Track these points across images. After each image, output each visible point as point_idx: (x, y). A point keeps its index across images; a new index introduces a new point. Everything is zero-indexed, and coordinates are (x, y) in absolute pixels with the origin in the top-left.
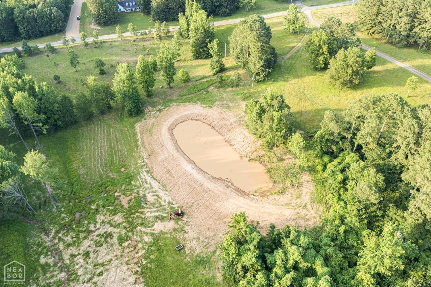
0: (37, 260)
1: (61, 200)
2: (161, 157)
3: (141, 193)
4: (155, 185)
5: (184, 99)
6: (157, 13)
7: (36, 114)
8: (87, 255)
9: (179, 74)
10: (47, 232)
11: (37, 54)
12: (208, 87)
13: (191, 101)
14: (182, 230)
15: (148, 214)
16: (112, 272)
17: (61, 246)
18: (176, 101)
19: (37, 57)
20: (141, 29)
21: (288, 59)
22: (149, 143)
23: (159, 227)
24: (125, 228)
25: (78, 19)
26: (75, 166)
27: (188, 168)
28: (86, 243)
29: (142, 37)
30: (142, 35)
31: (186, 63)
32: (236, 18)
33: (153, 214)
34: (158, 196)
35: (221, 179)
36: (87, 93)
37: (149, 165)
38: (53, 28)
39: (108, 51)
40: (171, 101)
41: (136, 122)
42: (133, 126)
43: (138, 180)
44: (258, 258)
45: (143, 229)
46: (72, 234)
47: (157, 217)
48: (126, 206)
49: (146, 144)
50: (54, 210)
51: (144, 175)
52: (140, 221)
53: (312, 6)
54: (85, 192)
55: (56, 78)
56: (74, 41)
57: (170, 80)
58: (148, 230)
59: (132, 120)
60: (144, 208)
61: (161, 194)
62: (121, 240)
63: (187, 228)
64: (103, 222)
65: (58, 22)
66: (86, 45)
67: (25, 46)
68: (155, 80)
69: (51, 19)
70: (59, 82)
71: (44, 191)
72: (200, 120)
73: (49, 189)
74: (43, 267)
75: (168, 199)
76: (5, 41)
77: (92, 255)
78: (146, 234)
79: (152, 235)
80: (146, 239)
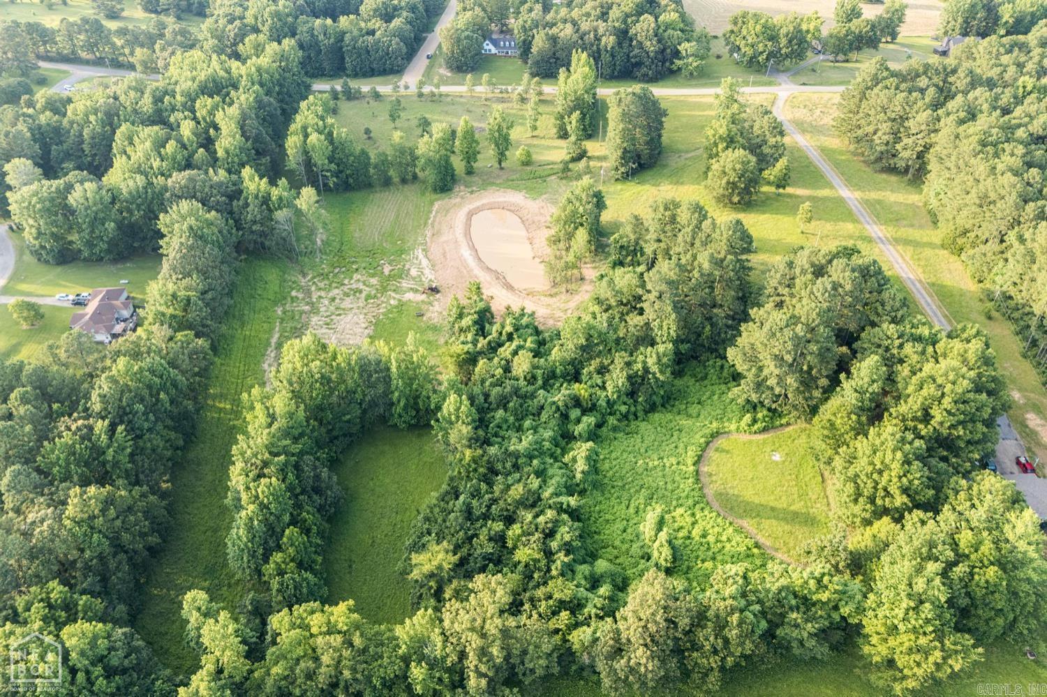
0: (289, 292)
1: (326, 253)
2: (443, 238)
3: (407, 267)
4: (425, 262)
5: (511, 184)
6: (537, 63)
7: (326, 161)
8: (333, 299)
9: (516, 154)
10: (304, 276)
11: (357, 98)
12: (549, 175)
13: (517, 188)
14: (431, 304)
15: (404, 285)
16: (350, 316)
17: (313, 288)
18: (497, 185)
19: (356, 102)
20: (502, 84)
21: (686, 159)
22: (440, 223)
23: (409, 296)
24: (377, 289)
25: (428, 57)
26: (352, 228)
27: (466, 253)
28: (336, 291)
29: (500, 95)
30: (501, 92)
31: (543, 142)
32: (662, 87)
33: (409, 286)
34: (422, 272)
35: (496, 272)
36: (390, 152)
37: (429, 244)
38: (388, 66)
39: (446, 109)
40: (493, 184)
41: (437, 200)
42: (432, 204)
43: (409, 254)
44: (475, 323)
45: (393, 294)
46: (327, 282)
47: (411, 289)
48: (387, 273)
49: (436, 224)
50: (317, 260)
51: (418, 252)
52: (393, 288)
53: (804, 84)
54: (352, 253)
55: (368, 131)
56: (407, 87)
57: (501, 157)
58: (397, 296)
59: (434, 196)
60: (403, 279)
61: (427, 271)
62: (368, 297)
63: (436, 303)
64: (359, 280)
65: (396, 58)
66: (421, 95)
67: (345, 85)
68: (479, 153)
69: (388, 54)
70: (369, 138)
71: (314, 243)
72: (513, 211)
73: (319, 242)
74: (292, 298)
75: (431, 277)
76: (325, 75)
77: (337, 301)
78: (394, 298)
79: (400, 300)
80: (392, 302)
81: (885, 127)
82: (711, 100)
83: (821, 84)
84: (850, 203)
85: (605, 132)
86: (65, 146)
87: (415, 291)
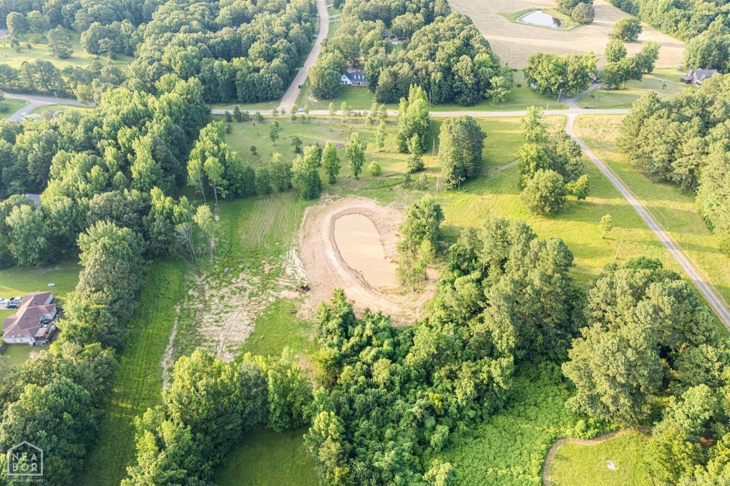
0: (187, 291)
1: (218, 255)
2: (313, 240)
3: (284, 265)
4: (298, 262)
5: (365, 193)
6: (382, 93)
7: (220, 179)
8: (222, 297)
9: (369, 167)
10: (200, 275)
11: (246, 121)
12: (395, 185)
13: (370, 196)
14: (302, 301)
15: (281, 283)
16: (235, 314)
17: (207, 287)
18: (355, 193)
19: (245, 124)
20: (356, 109)
21: (502, 171)
22: (310, 227)
23: (285, 293)
24: (259, 287)
25: (300, 87)
26: (239, 231)
27: (331, 254)
28: (225, 290)
29: (355, 118)
30: (355, 116)
31: (388, 156)
32: (478, 110)
33: (285, 284)
34: (295, 271)
35: (356, 271)
36: (271, 170)
37: (301, 245)
38: (269, 95)
39: (313, 129)
40: (351, 192)
41: (307, 206)
42: (303, 208)
43: (285, 255)
44: (340, 325)
45: (272, 292)
46: (218, 281)
47: (287, 287)
48: (267, 272)
49: (307, 227)
50: (211, 261)
51: (293, 253)
52: (272, 286)
53: (587, 108)
54: (239, 254)
55: (253, 149)
56: (284, 112)
57: (357, 170)
58: (275, 294)
59: (305, 203)
60: (280, 277)
61: (299, 270)
62: (252, 295)
63: (306, 300)
64: (244, 279)
65: (276, 89)
66: (294, 118)
67: (237, 109)
68: (340, 168)
69: (269, 86)
70: (255, 154)
71: (208, 245)
72: (367, 216)
73: (213, 245)
74: (189, 297)
75: (303, 275)
76: (222, 102)
77: (226, 299)
78: (273, 296)
79: (277, 298)
80: (271, 299)
81: (663, 148)
82: (518, 121)
83: (600, 108)
84: (638, 210)
85: (437, 147)
86: (14, 168)
87: (290, 288)
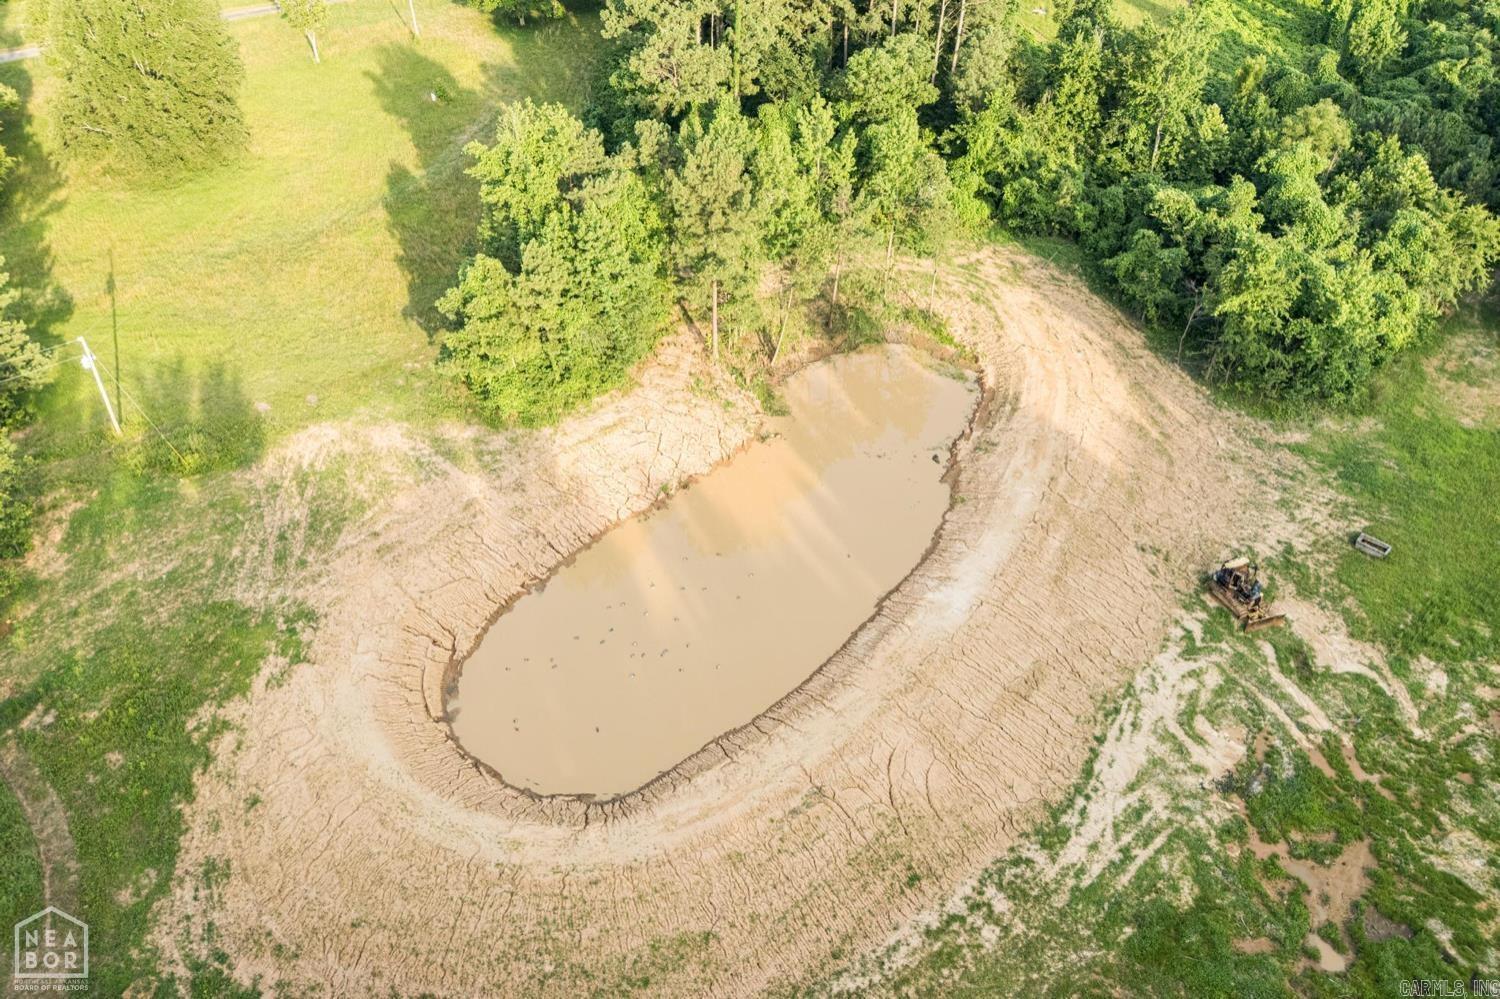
3: (1224, 810)
4: (1123, 758)
15: (1319, 721)
18: (124, 925)
23: (1342, 653)
33: (1303, 700)
34: (1186, 718)
43: (1148, 878)
45: (1408, 711)
47: (1306, 676)
48: (1358, 856)
58: (1396, 688)
60: (1301, 757)
61: (1162, 706)
75: (1171, 666)
78: (1416, 691)
79: (1399, 667)
80: (1437, 680)
87: (1299, 662)
